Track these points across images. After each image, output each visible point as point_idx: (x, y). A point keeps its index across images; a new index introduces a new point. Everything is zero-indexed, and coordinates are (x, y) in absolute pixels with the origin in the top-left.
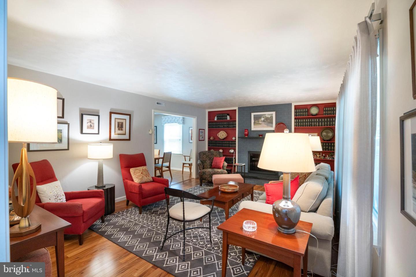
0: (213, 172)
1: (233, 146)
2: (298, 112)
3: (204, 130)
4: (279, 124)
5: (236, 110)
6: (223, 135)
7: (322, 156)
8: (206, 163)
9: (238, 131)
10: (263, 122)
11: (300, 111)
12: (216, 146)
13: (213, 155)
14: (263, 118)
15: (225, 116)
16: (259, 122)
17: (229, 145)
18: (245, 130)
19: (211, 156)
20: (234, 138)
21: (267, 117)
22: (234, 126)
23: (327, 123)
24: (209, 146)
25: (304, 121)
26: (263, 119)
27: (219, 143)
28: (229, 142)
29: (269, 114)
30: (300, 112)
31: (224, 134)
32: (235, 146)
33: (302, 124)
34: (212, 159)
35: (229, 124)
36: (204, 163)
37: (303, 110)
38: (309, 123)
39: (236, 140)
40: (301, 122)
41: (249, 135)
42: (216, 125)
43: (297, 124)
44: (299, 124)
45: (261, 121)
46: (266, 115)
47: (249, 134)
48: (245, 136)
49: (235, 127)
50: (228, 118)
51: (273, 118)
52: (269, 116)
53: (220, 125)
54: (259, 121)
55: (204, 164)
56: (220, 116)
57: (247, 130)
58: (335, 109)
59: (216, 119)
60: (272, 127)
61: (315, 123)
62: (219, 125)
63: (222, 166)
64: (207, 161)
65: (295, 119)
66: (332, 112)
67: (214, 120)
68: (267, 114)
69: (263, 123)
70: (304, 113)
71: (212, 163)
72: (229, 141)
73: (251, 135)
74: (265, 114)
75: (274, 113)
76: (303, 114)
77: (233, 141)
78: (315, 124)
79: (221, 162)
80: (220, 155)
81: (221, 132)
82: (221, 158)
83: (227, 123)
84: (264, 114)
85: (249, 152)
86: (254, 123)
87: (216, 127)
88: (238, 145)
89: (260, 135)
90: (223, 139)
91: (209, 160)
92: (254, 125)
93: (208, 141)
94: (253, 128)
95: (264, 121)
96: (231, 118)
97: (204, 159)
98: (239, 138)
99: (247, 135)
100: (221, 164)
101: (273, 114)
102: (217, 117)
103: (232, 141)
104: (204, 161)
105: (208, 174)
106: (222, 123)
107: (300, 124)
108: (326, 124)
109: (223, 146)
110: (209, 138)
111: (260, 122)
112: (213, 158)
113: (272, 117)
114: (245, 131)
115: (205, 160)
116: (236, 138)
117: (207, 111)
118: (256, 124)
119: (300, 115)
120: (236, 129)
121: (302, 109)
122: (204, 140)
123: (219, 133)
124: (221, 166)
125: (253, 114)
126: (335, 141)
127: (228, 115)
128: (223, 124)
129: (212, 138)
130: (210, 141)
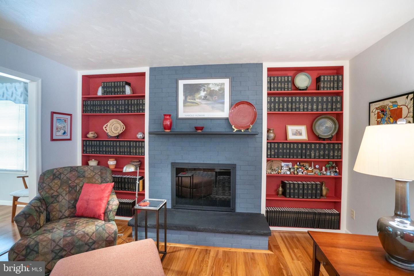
0: (68, 239)
1: (139, 153)
2: (274, 82)
3: (71, 115)
4: (238, 104)
5: (145, 73)
6: (116, 129)
7: (315, 168)
8: (58, 202)
9: (150, 119)
10: (203, 99)
11: (278, 79)
12: (100, 151)
13: (84, 177)
14: (204, 90)
15: (120, 87)
16: (195, 100)
17: (129, 150)
18: (165, 115)
19: (77, 181)
20: (140, 135)
21: (212, 89)
22: (141, 107)
23: (327, 105)
24: (83, 151)
25: (285, 100)
26: (203, 94)
27: (108, 146)
28: (130, 144)
29: (216, 84)
30: (278, 82)
31: (119, 126)
32: (142, 153)
33: (281, 107)
34: (78, 188)
35: (128, 105)
36: (52, 203)
37: (283, 78)
38: (294, 104)
39: (144, 138)
40: (279, 102)
41: (172, 128)
42: (100, 105)
43: (272, 105)
44: (275, 106)
45: (200, 98)
46: (210, 86)
47: (174, 126)
48: (165, 129)
49: (143, 110)
50: (128, 90)
51: (224, 92)
52: (217, 88)
53: (110, 105)
54: (194, 97)
55: (50, 208)
56: (109, 87)
57: (170, 115)
58: (340, 79)
59: (100, 93)
60: (223, 110)
61: (306, 104)
62: (107, 105)
63: (102, 211)
64: (60, 198)
65: (269, 94)
66: (336, 85)
67: (96, 94)
68: (212, 84)
69: (204, 102)
70: (285, 84)
71: (76, 200)
72: (130, 141)
73: (177, 129)
74: (209, 84)
75: (226, 82)
76: (283, 86)
77: (139, 141)
78: (305, 107)
79: (101, 199)
80: (101, 178)
81: (112, 121)
82: (103, 186)
83: (125, 102)
84: (206, 84)
85: (173, 164)
86: (185, 101)
87: (100, 111)
88: (149, 150)
89: (197, 128)
90: (118, 137)
91: (69, 192)
92: (184, 106)
93: (83, 141)
94: (182, 113)
95: (205, 98)
96: (133, 91)
97: (52, 191)
98: (150, 133)
99: (170, 128)
100: (100, 205)
101: (223, 84)
102: (103, 88)
103: (136, 141)
104: (52, 197)
105: (46, 250)
106: (113, 103)
107: (277, 107)
108: (325, 106)
109: (117, 152)
110: (84, 135)
111: (197, 101)
112: (81, 187)
113: (222, 90)
114: (165, 119)
115: (55, 194)
116: (144, 133)
117: (80, 74)
118: (188, 104)
119: (278, 88)
120: (144, 115)
121: (281, 77)
122: (70, 139)
123: (109, 124)
124: (99, 210)
125: (181, 83)
126: (342, 141)
127: (129, 84)
128: (116, 105)
129: (91, 135)
130: (86, 141)
